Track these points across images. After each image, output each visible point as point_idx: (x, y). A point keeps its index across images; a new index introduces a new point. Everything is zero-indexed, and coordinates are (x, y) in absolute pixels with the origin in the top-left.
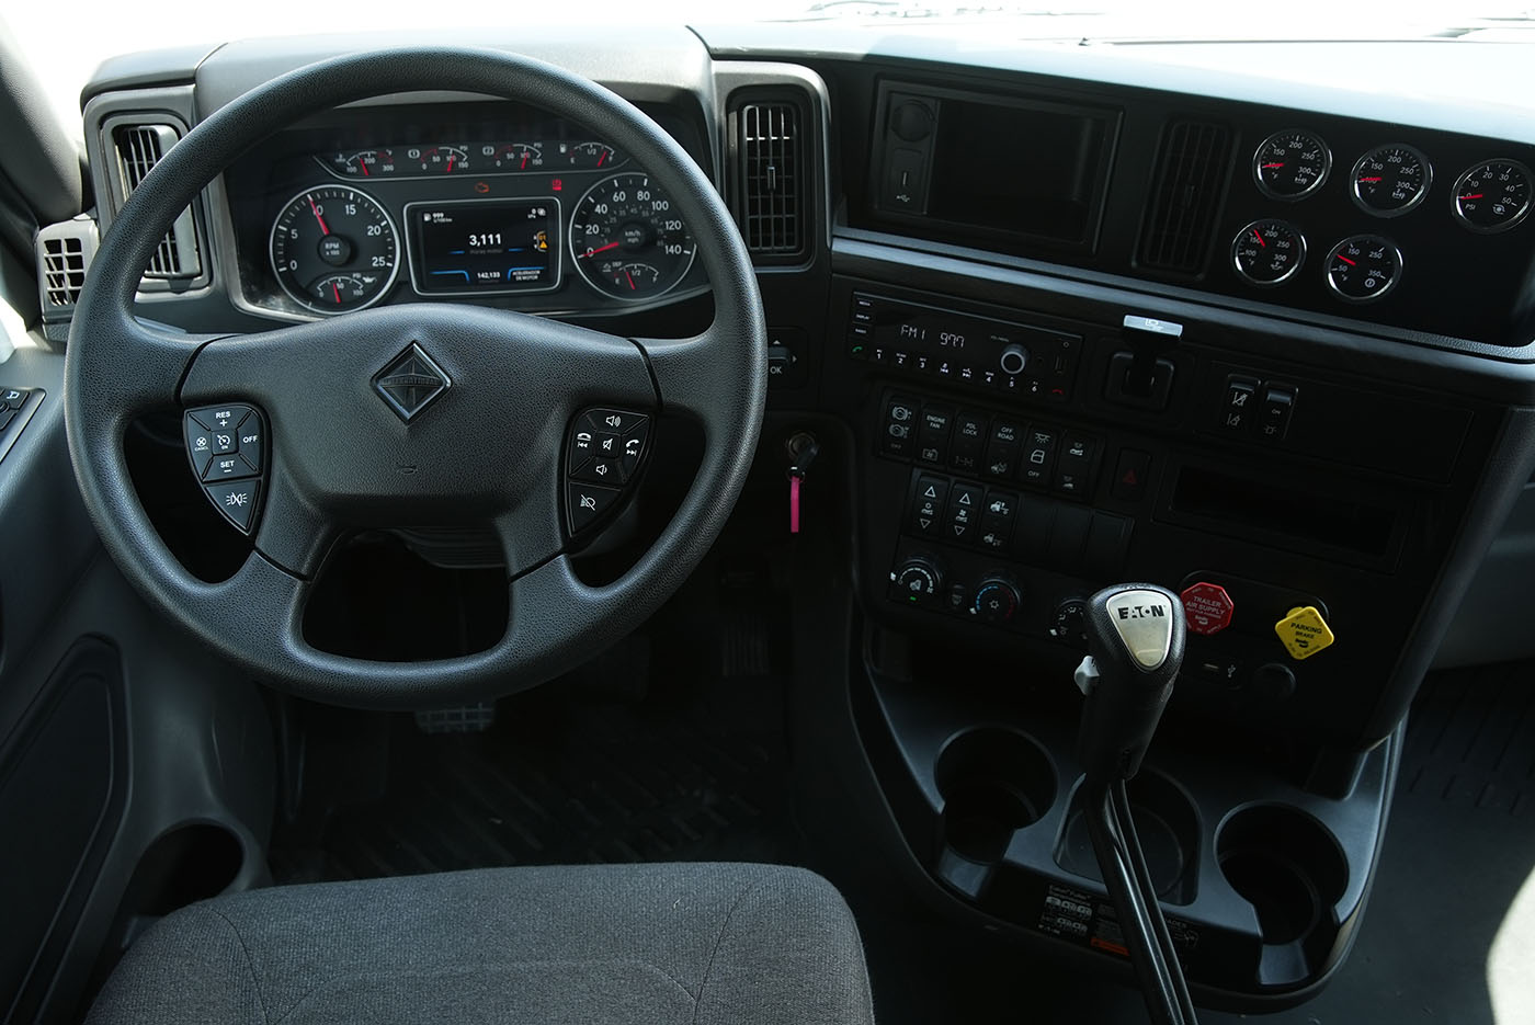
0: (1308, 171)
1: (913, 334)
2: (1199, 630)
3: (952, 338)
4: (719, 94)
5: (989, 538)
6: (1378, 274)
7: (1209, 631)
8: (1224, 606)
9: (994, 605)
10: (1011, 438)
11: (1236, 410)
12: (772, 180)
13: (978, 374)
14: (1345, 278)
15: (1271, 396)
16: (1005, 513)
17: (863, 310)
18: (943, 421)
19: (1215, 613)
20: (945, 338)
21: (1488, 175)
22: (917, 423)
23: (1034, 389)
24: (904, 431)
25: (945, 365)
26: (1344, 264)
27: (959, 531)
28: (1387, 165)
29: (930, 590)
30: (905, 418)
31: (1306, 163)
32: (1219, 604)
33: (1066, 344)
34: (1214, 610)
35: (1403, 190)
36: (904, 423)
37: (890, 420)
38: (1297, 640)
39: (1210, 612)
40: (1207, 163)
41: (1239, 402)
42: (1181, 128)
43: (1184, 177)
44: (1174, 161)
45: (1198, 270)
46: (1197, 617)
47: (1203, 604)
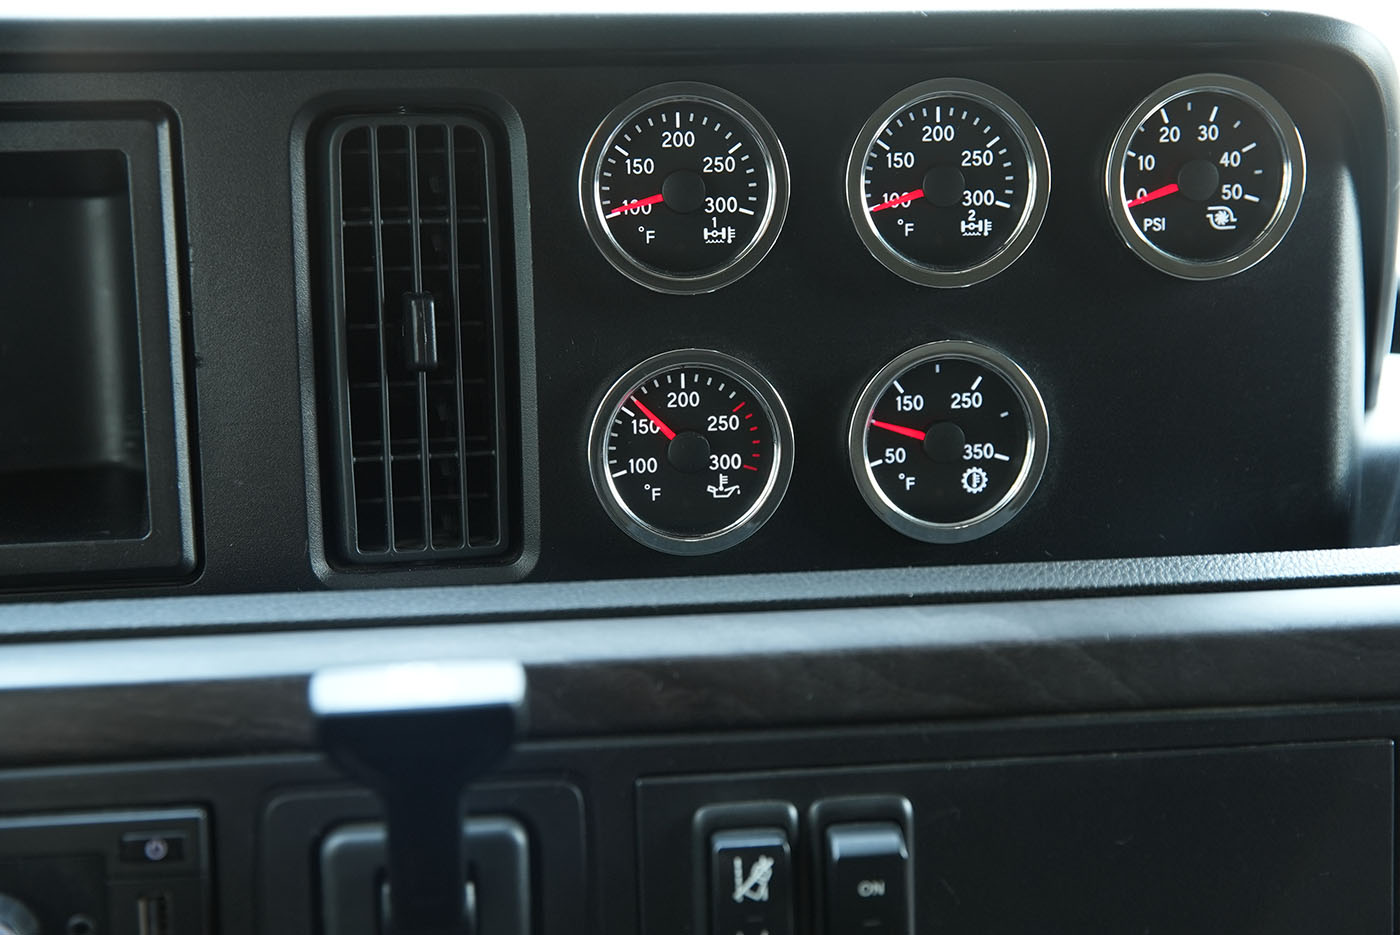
0: (730, 204)
6: (985, 451)
14: (909, 482)
15: (842, 844)
21: (1171, 135)
26: (896, 441)
28: (921, 150)
31: (720, 185)
35: (983, 212)
40: (453, 232)
41: (755, 887)
42: (355, 142)
43: (399, 284)
44: (358, 244)
45: (515, 546)
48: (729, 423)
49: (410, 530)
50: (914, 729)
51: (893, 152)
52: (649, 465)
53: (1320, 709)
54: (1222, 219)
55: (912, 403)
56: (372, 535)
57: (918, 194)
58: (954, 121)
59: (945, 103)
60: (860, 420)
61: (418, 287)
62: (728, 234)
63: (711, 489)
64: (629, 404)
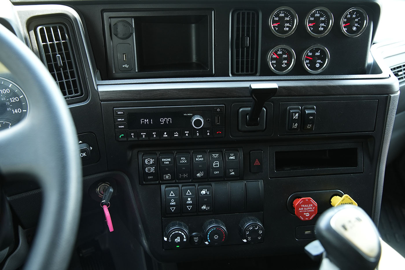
0: (288, 25)
1: (147, 122)
2: (307, 219)
3: (166, 120)
4: (21, 21)
5: (204, 207)
6: (319, 61)
7: (311, 218)
8: (314, 206)
9: (216, 237)
10: (202, 159)
11: (295, 121)
12: (60, 62)
13: (182, 134)
15: (307, 112)
16: (208, 193)
17: (120, 116)
18: (170, 160)
19: (311, 209)
20: (163, 120)
21: (349, 16)
22: (158, 164)
23: (208, 134)
24: (152, 169)
25: (165, 133)
26: (308, 59)
27: (189, 208)
28: (315, 18)
29: (185, 240)
30: (151, 163)
31: (287, 22)
32: (312, 205)
33: (218, 110)
34: (310, 208)
36: (151, 166)
37: (144, 166)
39: (309, 210)
40: (251, 27)
41: (296, 117)
42: (238, 14)
43: (243, 35)
44: (238, 29)
45: (256, 73)
46: (305, 214)
47: (306, 207)
48: (286, 56)
49: (242, 71)
50: (317, 97)
51: (311, 18)
52: (275, 62)
53: (369, 96)
54: (354, 29)
55: (310, 54)
56: (237, 71)
57: (314, 24)
58: (320, 13)
59: (318, 11)
60: (304, 56)
61: (246, 35)
62: (287, 29)
63: (282, 65)
64: (273, 54)
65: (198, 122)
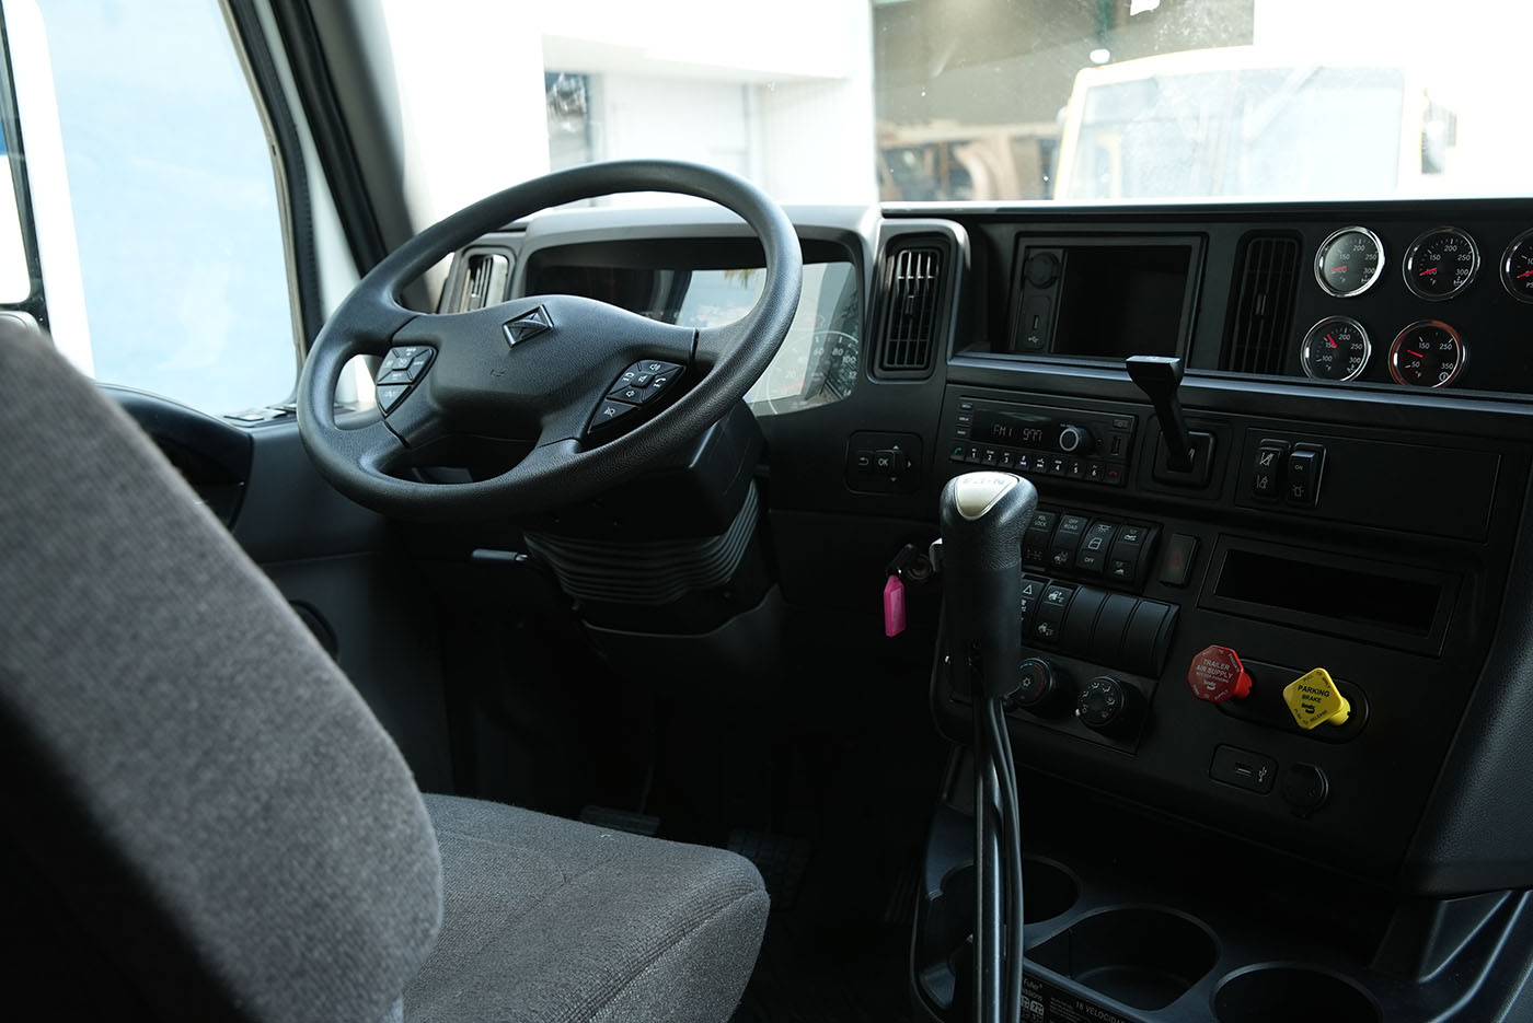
1: (1003, 430)
2: (1207, 696)
3: (1032, 431)
5: (1043, 628)
7: (1216, 698)
8: (1232, 669)
9: (1027, 682)
10: (1075, 528)
11: (1263, 470)
13: (1050, 464)
16: (1061, 602)
17: (965, 412)
19: (1223, 677)
20: (1027, 433)
23: (1094, 473)
25: (1024, 458)
28: (1444, 254)
32: (1227, 667)
33: (1121, 424)
34: (1222, 673)
35: (1462, 278)
38: (1304, 705)
39: (1218, 676)
41: (1267, 462)
46: (1205, 682)
47: (1213, 667)
65: (1070, 438)
